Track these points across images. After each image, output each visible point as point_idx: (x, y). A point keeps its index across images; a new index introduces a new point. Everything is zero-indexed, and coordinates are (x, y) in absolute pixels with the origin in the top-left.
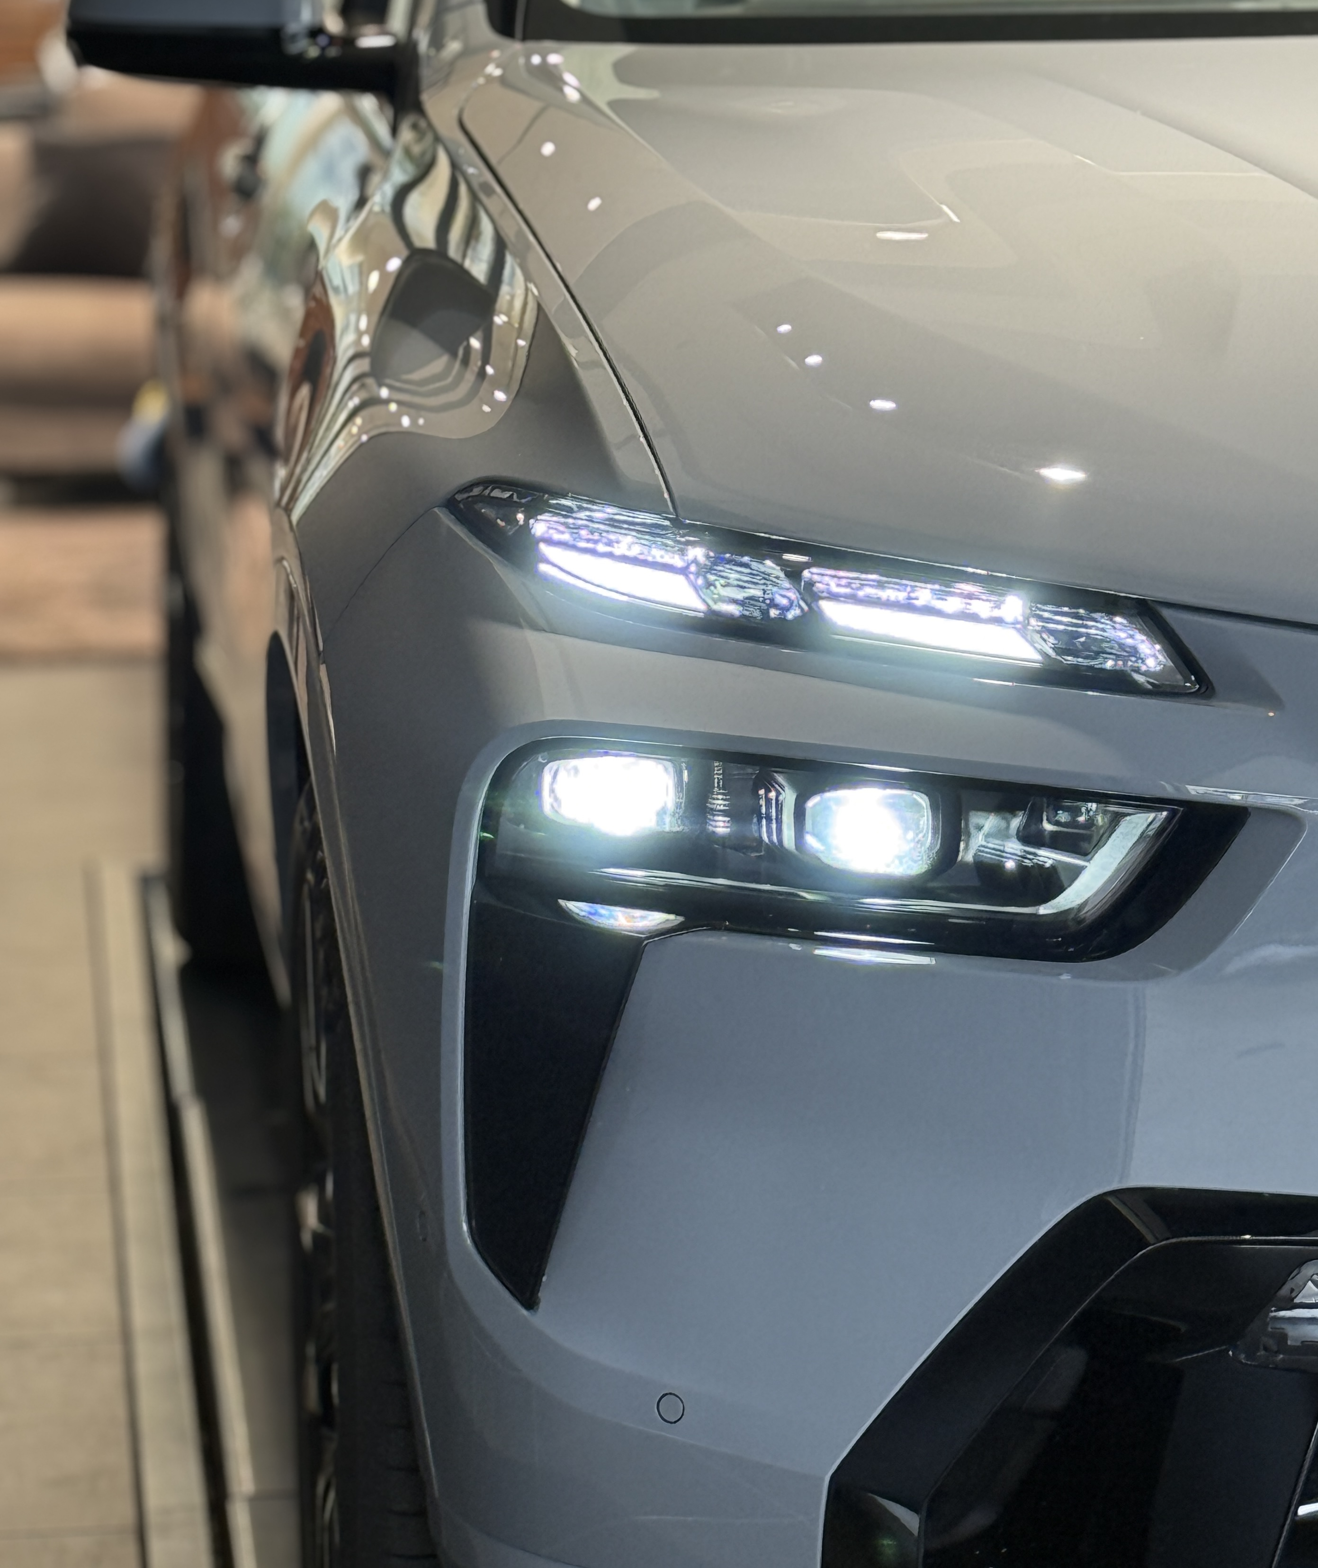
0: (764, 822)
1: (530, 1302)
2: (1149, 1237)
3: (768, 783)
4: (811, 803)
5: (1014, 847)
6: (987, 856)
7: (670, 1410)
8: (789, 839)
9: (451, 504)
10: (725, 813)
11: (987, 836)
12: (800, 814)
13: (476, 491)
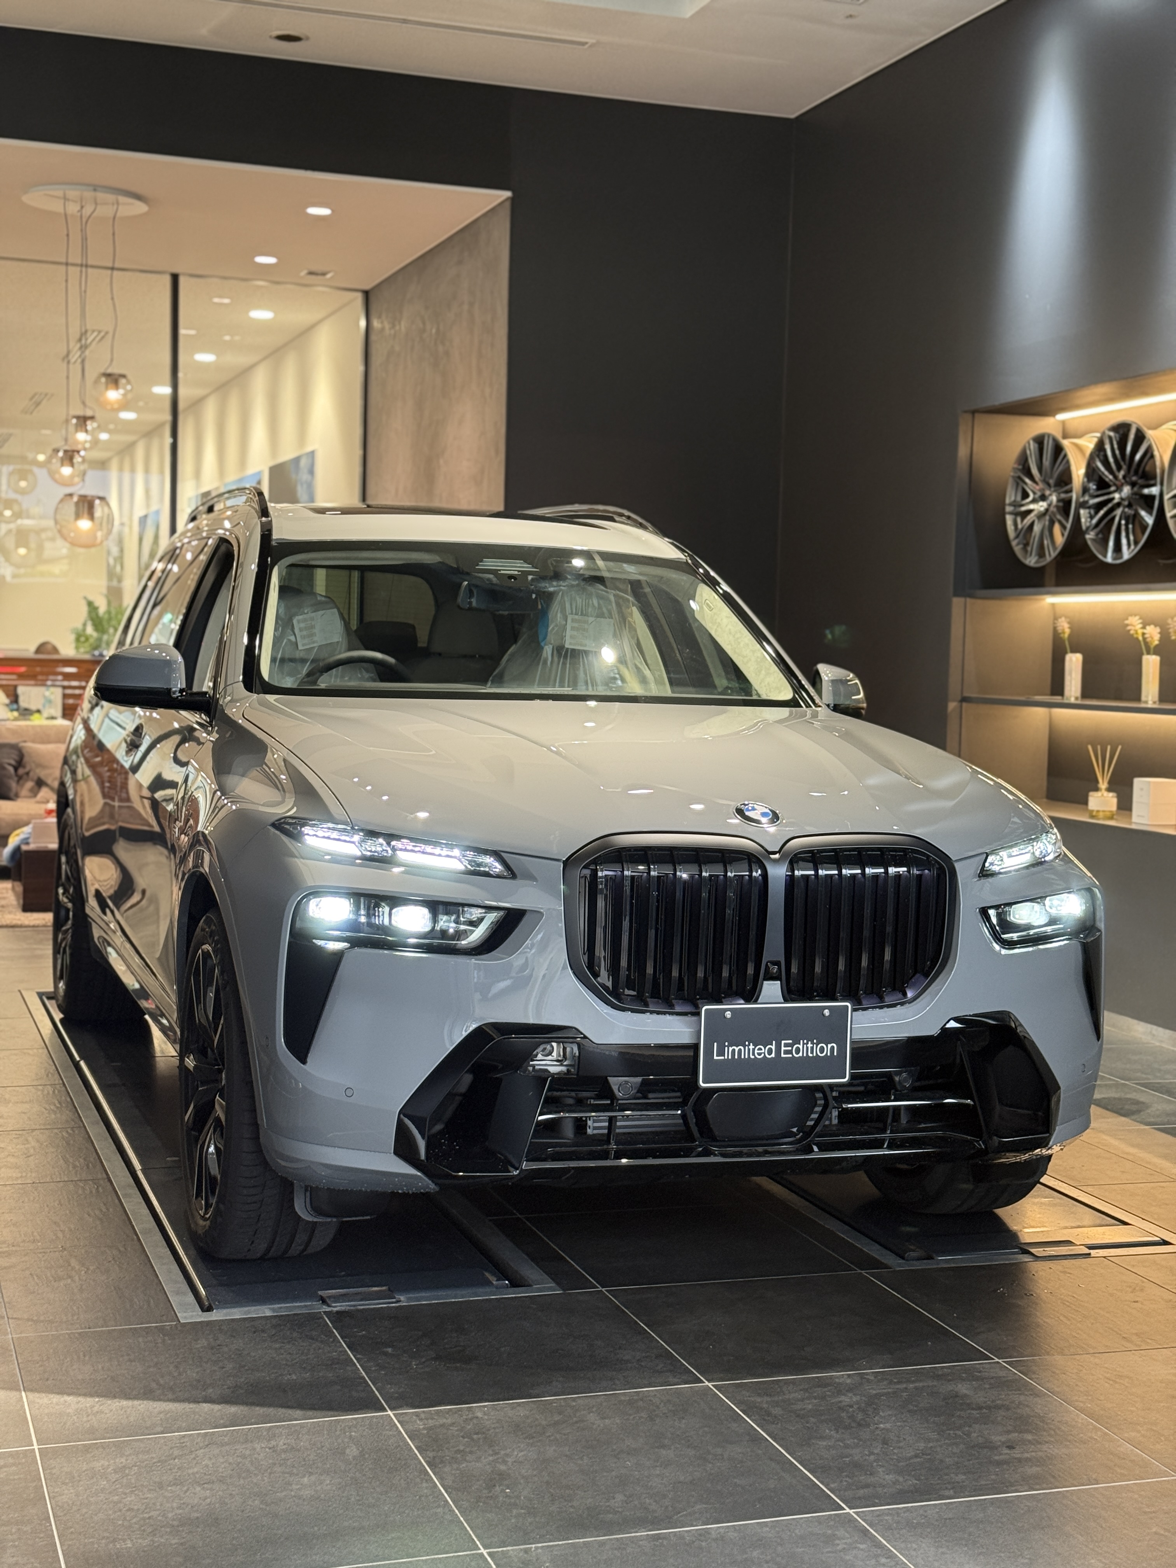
0: (377, 918)
1: (304, 1061)
2: (495, 1037)
3: (377, 905)
4: (394, 911)
5: (453, 925)
6: (444, 928)
7: (349, 1093)
8: (386, 922)
9: (273, 825)
10: (364, 915)
11: (444, 922)
12: (390, 915)
13: (282, 821)
